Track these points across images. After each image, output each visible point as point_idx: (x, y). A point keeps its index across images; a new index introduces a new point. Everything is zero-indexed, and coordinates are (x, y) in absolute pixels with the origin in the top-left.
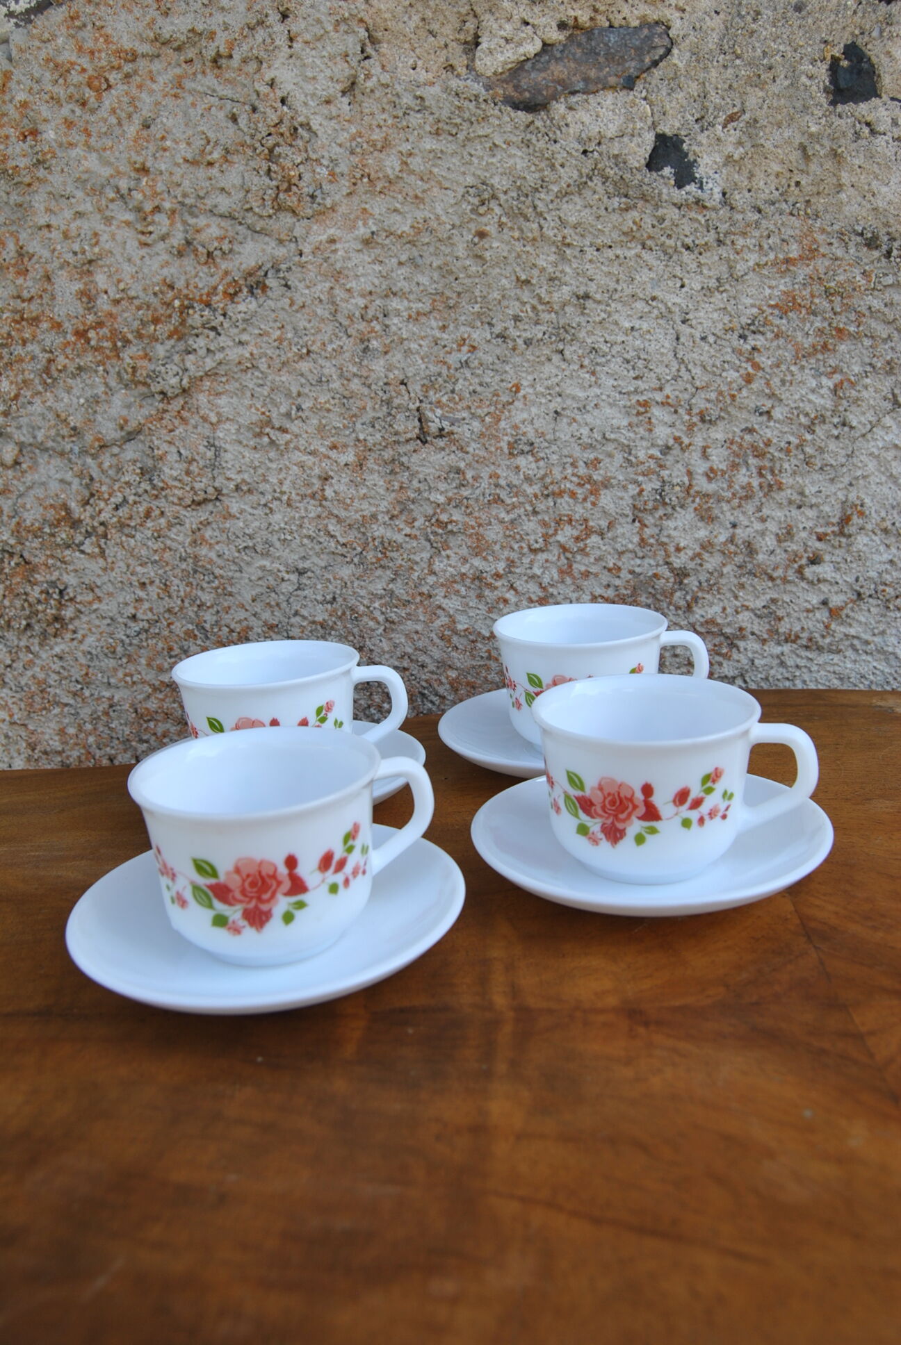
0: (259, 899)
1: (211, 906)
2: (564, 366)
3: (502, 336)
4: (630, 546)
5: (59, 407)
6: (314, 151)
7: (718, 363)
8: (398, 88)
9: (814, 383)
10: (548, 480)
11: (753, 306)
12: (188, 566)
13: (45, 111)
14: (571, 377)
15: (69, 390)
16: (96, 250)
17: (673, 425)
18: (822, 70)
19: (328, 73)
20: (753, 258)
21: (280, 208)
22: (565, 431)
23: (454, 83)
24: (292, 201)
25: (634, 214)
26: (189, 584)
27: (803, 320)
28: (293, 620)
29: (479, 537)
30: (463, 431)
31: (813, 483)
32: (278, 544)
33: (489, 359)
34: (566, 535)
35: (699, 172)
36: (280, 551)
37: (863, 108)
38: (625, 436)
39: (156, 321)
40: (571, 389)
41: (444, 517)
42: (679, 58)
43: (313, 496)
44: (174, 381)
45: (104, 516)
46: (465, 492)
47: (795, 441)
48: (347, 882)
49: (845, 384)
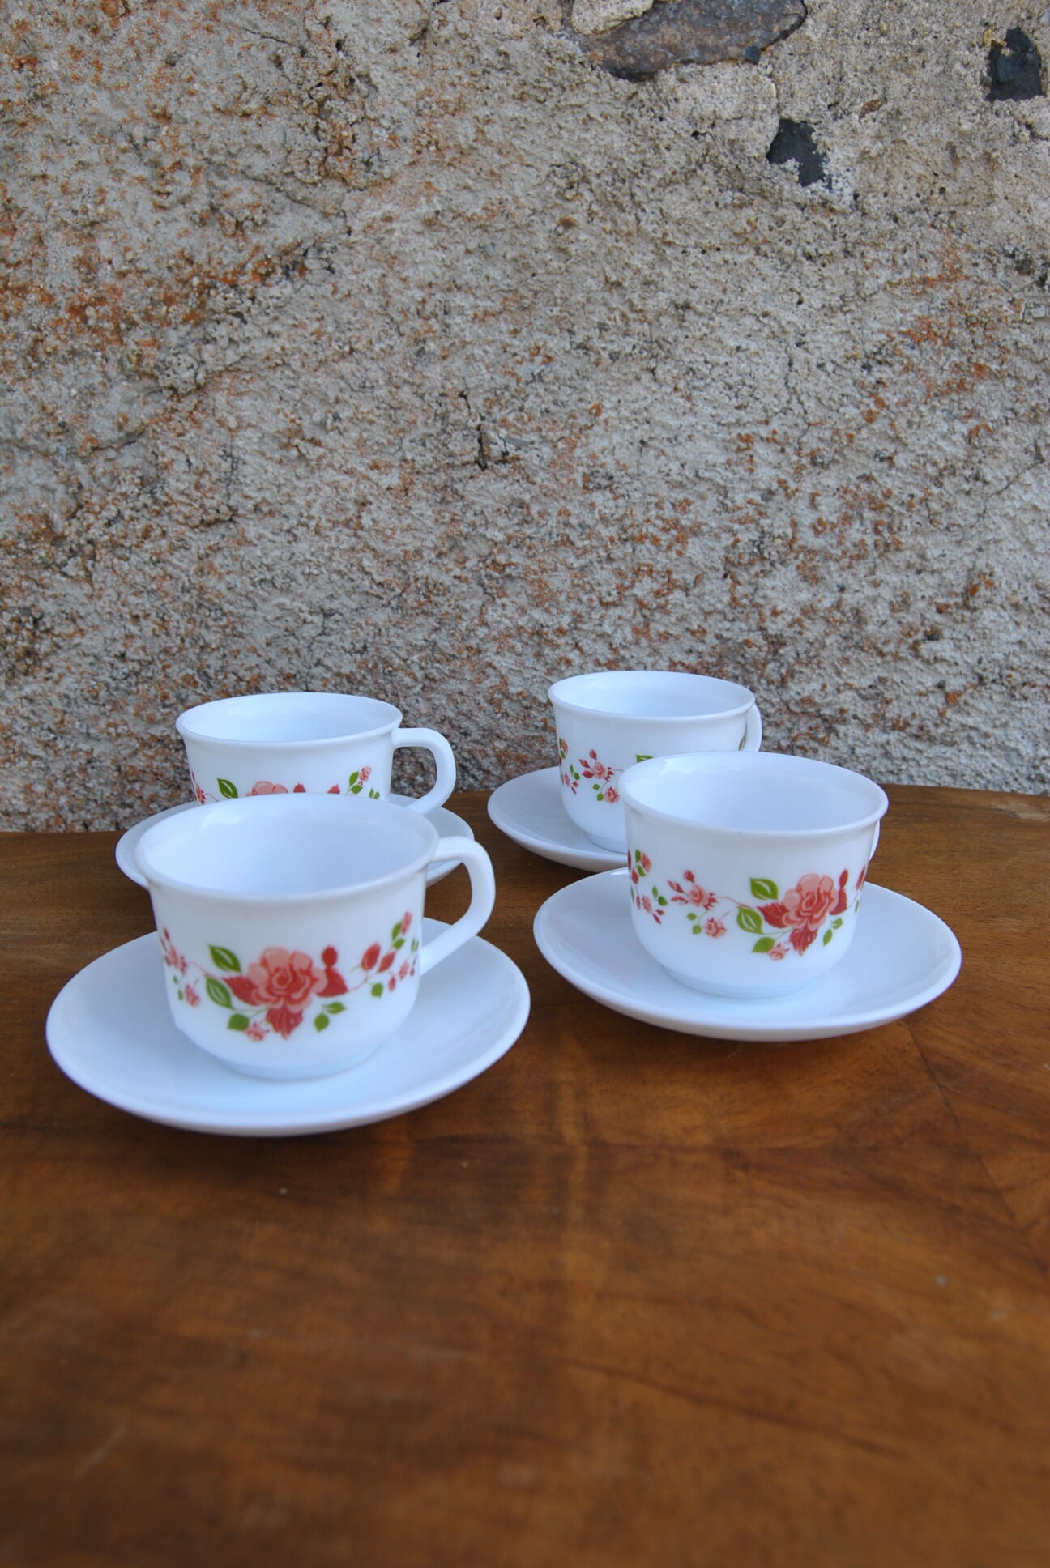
0: (289, 999)
1: (228, 1005)
2: (655, 387)
3: (584, 347)
4: (719, 606)
5: (46, 397)
6: (373, 108)
7: (836, 397)
8: (479, 40)
9: (945, 427)
10: (628, 522)
11: (881, 331)
12: (191, 598)
13: (47, 35)
14: (663, 402)
15: (58, 378)
16: (101, 210)
17: (778, 467)
18: (980, 58)
19: (395, 15)
20: (885, 275)
21: (327, 174)
22: (651, 464)
23: (546, 39)
24: (342, 167)
25: (749, 212)
26: (192, 621)
27: (939, 353)
28: (316, 671)
29: (542, 585)
30: (530, 457)
31: (936, 545)
32: (301, 579)
33: (567, 373)
34: (644, 588)
35: (829, 168)
36: (302, 586)
37: (1024, 106)
38: (721, 476)
39: (169, 301)
40: (661, 415)
41: (502, 559)
42: (813, 30)
43: (347, 524)
44: (187, 375)
45: (93, 533)
46: (529, 530)
47: (919, 494)
48: (392, 983)
49: (982, 431)
